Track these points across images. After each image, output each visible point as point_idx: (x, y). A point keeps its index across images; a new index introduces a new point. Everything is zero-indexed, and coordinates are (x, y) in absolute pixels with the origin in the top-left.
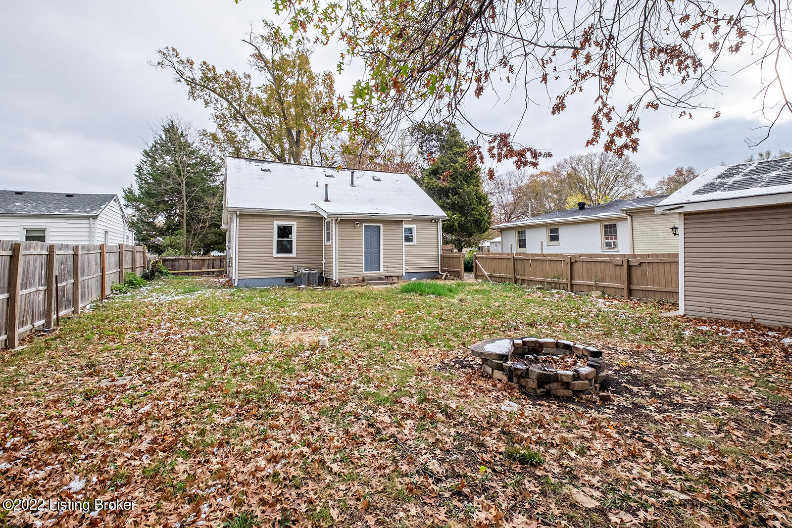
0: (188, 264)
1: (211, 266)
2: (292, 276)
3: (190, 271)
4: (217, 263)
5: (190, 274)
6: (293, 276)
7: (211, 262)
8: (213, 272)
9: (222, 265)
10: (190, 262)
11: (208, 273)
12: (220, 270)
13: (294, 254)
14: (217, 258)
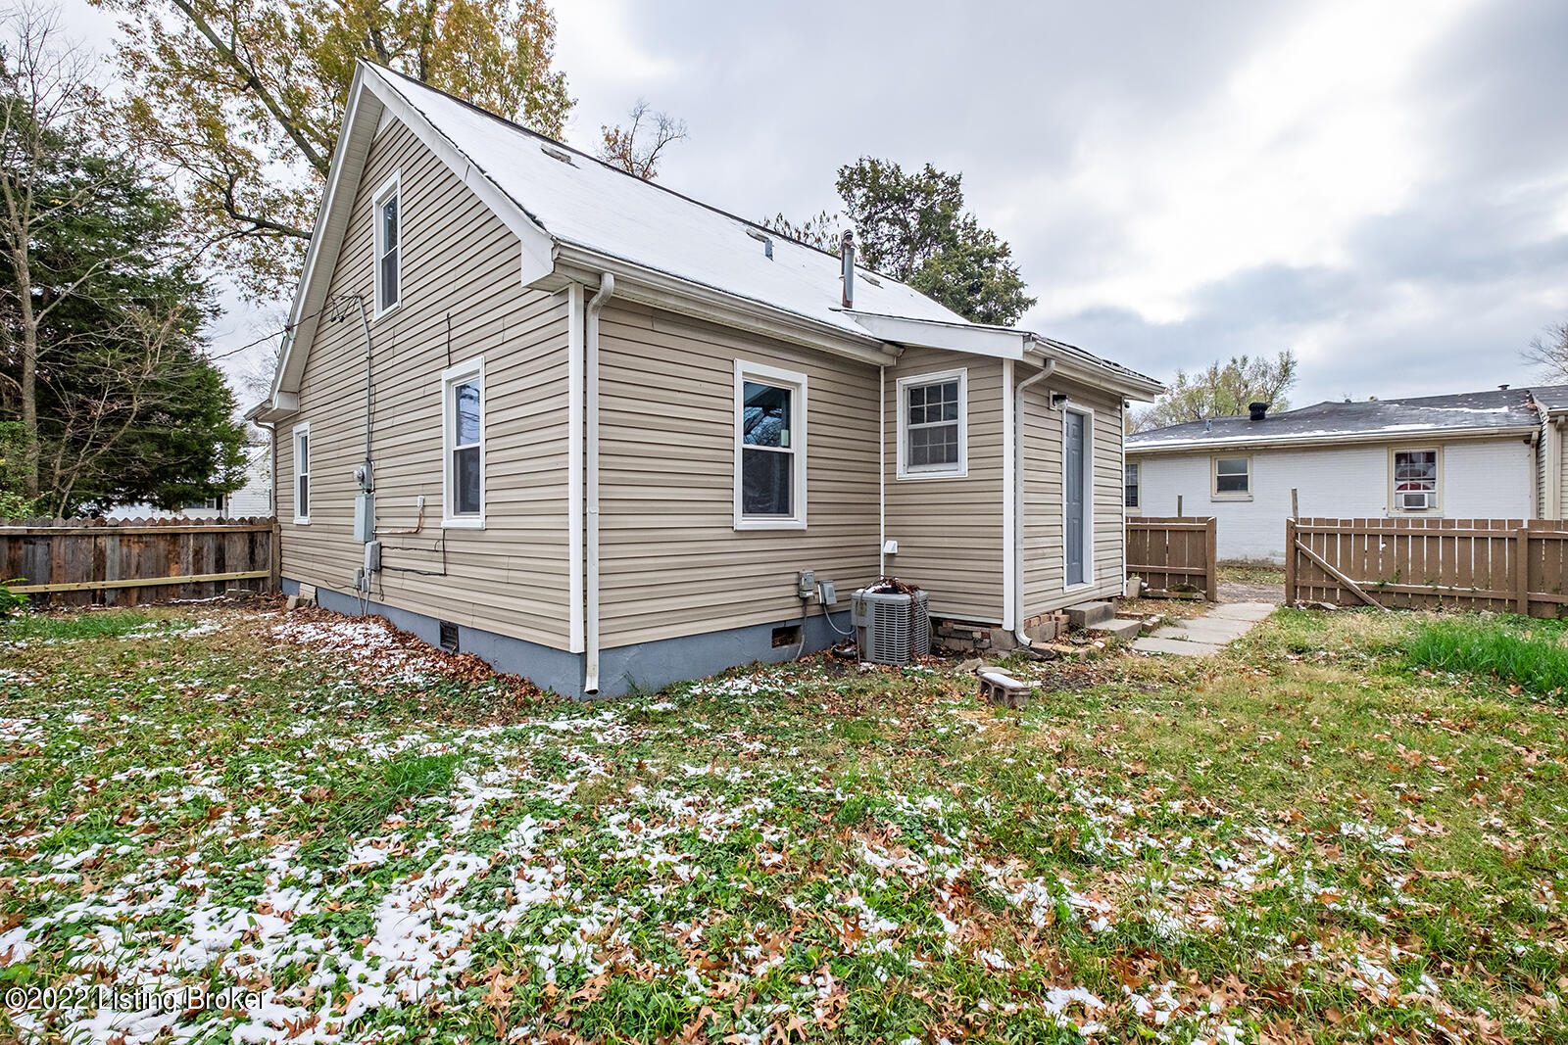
0: (100, 555)
1: (210, 559)
2: (790, 613)
3: (110, 583)
4: (237, 549)
5: (110, 597)
6: (796, 613)
7: (210, 544)
8: (220, 586)
9: (260, 553)
10: (107, 544)
11: (198, 589)
12: (249, 574)
13: (799, 519)
14: (234, 528)
